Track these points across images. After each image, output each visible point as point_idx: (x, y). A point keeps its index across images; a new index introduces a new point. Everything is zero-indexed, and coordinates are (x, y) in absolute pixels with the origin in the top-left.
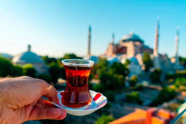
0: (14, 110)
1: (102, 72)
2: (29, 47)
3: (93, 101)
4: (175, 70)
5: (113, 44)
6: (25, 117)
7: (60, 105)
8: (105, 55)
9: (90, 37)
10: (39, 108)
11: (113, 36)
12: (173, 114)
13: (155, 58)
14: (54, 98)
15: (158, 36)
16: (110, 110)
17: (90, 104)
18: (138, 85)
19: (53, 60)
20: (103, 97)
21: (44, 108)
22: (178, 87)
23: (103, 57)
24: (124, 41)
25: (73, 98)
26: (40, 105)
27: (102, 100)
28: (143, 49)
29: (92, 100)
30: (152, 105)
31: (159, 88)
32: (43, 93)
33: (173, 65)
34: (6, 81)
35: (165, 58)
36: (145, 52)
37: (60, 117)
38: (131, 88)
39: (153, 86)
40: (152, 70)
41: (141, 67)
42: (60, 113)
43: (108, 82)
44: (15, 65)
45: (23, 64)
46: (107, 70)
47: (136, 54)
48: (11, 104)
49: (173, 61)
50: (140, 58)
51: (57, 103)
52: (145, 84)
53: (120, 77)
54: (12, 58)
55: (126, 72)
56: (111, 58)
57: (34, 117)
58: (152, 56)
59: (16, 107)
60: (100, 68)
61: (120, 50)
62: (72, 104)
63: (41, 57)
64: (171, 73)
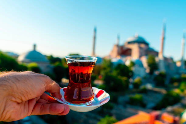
0: (18, 103)
1: (106, 74)
2: (35, 46)
3: (96, 98)
4: (180, 74)
5: (118, 46)
6: (28, 112)
7: (62, 101)
8: (110, 56)
9: (95, 38)
10: (42, 103)
11: (118, 38)
12: (177, 118)
13: (160, 61)
14: (57, 94)
15: (164, 39)
16: (113, 111)
17: (92, 100)
18: (142, 87)
19: (58, 60)
20: (106, 94)
21: (47, 103)
22: (183, 91)
23: (108, 59)
24: (129, 43)
25: (76, 94)
26: (43, 101)
27: (104, 97)
28: (148, 51)
29: (94, 96)
30: (155, 108)
31: (164, 91)
32: (46, 89)
33: (178, 68)
34: (11, 75)
35: (170, 62)
36: (150, 55)
37: (63, 112)
38: (135, 90)
39: (157, 89)
40: (156, 73)
41: (145, 69)
42: (63, 108)
43: (112, 84)
44: (20, 63)
45: (28, 63)
46: (111, 72)
47: (140, 56)
48: (15, 98)
49: (179, 64)
50: (144, 61)
51: (59, 99)
52: (149, 86)
53: (124, 79)
54: (17, 56)
55: (130, 74)
56: (115, 59)
57: (38, 112)
58: (157, 59)
59: (20, 101)
60: (105, 69)
61: (124, 52)
62: (75, 100)
63: (45, 56)
64: (176, 76)
